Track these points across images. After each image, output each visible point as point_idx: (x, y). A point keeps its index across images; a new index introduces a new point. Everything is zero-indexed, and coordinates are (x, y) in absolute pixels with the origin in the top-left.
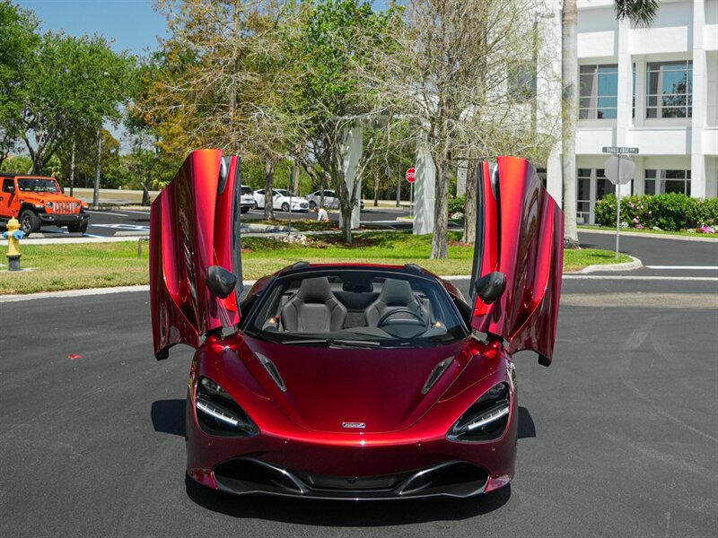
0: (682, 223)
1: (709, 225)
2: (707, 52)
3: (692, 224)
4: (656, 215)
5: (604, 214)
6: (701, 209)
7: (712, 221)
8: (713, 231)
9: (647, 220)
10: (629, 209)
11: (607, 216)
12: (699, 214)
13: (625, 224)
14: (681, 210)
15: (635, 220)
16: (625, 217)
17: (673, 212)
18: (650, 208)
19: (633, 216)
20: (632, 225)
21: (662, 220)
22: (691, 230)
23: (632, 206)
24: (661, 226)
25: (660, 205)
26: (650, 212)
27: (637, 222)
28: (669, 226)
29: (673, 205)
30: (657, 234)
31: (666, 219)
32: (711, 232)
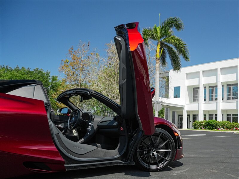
0: (214, 127)
1: (220, 128)
2: (221, 82)
3: (216, 128)
4: (207, 126)
6: (218, 124)
9: (205, 127)
11: (195, 126)
13: (200, 128)
14: (213, 124)
17: (211, 124)
18: (206, 124)
19: (201, 126)
20: (201, 128)
21: (209, 127)
23: (201, 123)
24: (209, 129)
25: (208, 123)
30: (207, 130)
32: (220, 130)
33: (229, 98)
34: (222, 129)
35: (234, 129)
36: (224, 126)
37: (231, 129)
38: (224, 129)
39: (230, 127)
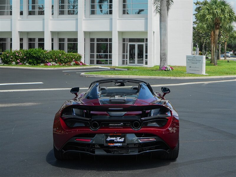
0: (39, 61)
1: (50, 62)
3: (43, 62)
5: (4, 59)
6: (47, 55)
7: (51, 60)
8: (51, 64)
9: (23, 61)
10: (16, 56)
11: (6, 59)
12: (46, 58)
13: (14, 63)
14: (38, 56)
15: (18, 61)
16: (14, 60)
17: (35, 56)
18: (25, 55)
19: (17, 59)
20: (17, 63)
21: (30, 60)
22: (42, 64)
23: (17, 54)
24: (30, 63)
25: (29, 54)
26: (25, 57)
27: (19, 62)
28: (33, 63)
29: (35, 54)
30: (27, 67)
31: (32, 60)
32: (50, 65)
33: (62, 13)
34: (53, 63)
35: (73, 63)
36: (57, 59)
37: (69, 63)
38: (57, 63)
39: (66, 60)
